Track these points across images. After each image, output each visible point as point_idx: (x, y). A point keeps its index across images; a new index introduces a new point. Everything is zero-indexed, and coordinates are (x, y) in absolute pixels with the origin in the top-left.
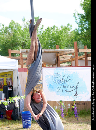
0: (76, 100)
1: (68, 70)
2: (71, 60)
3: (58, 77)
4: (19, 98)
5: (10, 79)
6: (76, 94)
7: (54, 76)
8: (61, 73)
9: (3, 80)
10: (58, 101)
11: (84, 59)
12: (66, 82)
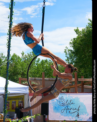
0: (78, 120)
1: (71, 96)
2: (69, 87)
3: (62, 101)
4: (30, 117)
5: (21, 102)
6: (78, 115)
7: (59, 100)
8: (64, 98)
9: (15, 102)
10: (61, 121)
11: (81, 87)
12: (69, 105)
